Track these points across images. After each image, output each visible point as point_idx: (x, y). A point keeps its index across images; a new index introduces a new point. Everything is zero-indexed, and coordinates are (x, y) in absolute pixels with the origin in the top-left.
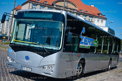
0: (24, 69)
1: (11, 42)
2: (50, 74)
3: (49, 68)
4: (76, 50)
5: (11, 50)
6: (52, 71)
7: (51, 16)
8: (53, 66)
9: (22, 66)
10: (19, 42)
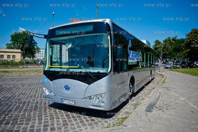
0: (64, 102)
1: (46, 70)
2: (100, 107)
3: (98, 98)
4: (125, 68)
5: (46, 80)
6: (103, 102)
7: (91, 28)
8: (103, 95)
9: (62, 99)
10: (55, 68)
